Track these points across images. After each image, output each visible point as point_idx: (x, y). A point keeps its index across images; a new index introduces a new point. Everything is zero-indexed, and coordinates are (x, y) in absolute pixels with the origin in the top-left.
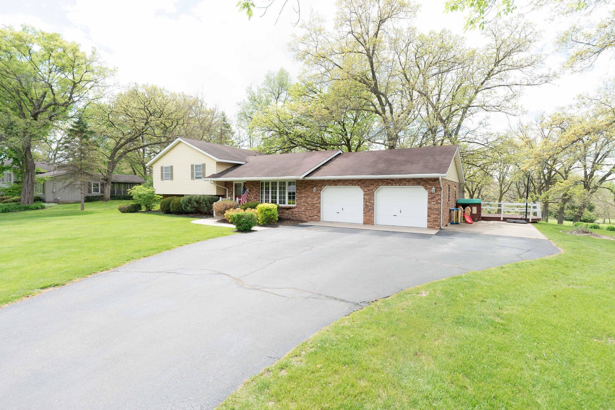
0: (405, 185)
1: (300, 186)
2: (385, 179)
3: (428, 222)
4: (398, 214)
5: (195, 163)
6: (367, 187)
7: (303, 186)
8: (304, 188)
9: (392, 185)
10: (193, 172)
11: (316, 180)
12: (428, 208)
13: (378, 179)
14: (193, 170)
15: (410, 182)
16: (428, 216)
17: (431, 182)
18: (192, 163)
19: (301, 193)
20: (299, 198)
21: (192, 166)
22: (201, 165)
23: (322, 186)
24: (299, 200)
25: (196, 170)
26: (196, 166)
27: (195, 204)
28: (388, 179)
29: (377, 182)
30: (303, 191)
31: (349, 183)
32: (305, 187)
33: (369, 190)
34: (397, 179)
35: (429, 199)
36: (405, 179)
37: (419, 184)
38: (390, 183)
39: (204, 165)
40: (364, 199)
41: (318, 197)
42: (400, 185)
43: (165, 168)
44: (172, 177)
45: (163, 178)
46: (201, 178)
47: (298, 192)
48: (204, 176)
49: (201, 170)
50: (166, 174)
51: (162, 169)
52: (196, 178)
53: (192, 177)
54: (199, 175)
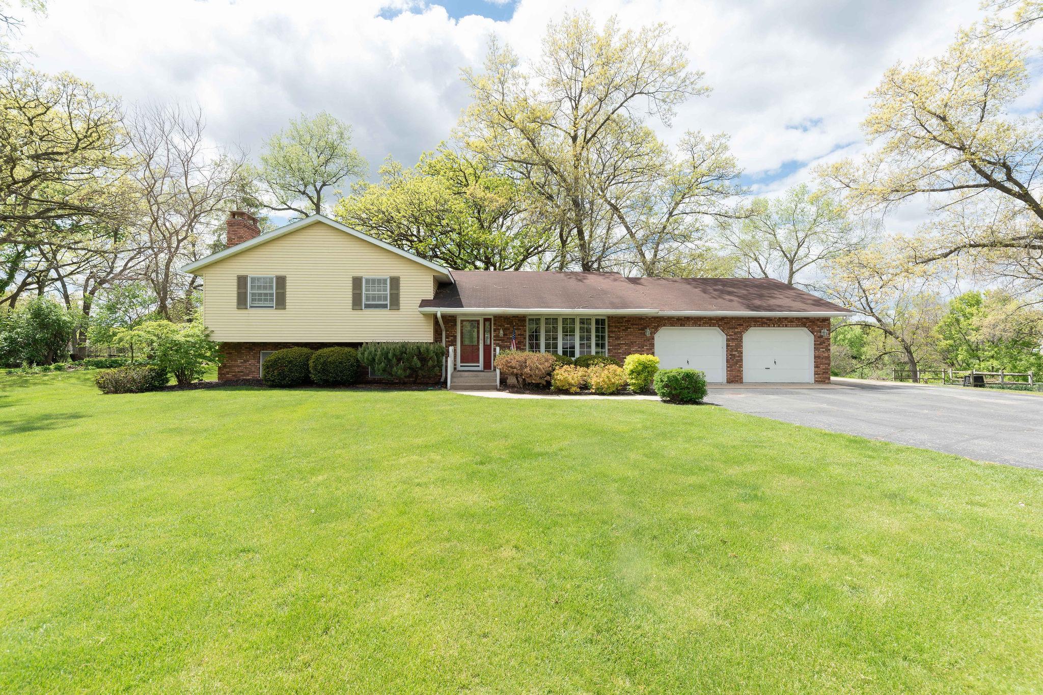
0: (786, 326)
1: (616, 327)
2: (759, 318)
3: (815, 374)
4: (771, 365)
5: (366, 273)
6: (732, 328)
7: (622, 326)
8: (623, 330)
9: (769, 326)
10: (360, 294)
11: (647, 317)
12: (815, 357)
13: (749, 318)
14: (361, 289)
15: (793, 322)
16: (816, 367)
17: (819, 323)
18: (357, 274)
19: (618, 338)
20: (615, 346)
21: (357, 282)
22: (385, 280)
23: (658, 326)
24: (615, 349)
25: (366, 290)
26: (368, 281)
27: (416, 361)
28: (764, 318)
29: (748, 322)
30: (622, 334)
31: (704, 323)
32: (627, 329)
33: (735, 334)
34: (775, 318)
35: (815, 344)
36: (786, 318)
37: (804, 325)
38: (766, 323)
39: (395, 281)
40: (728, 346)
41: (650, 344)
42: (779, 326)
43: (253, 279)
44: (281, 303)
45: (245, 304)
46: (385, 306)
47: (611, 337)
48: (395, 303)
49: (386, 290)
50: (260, 295)
51: (242, 281)
52: (367, 306)
53: (357, 303)
54: (378, 300)
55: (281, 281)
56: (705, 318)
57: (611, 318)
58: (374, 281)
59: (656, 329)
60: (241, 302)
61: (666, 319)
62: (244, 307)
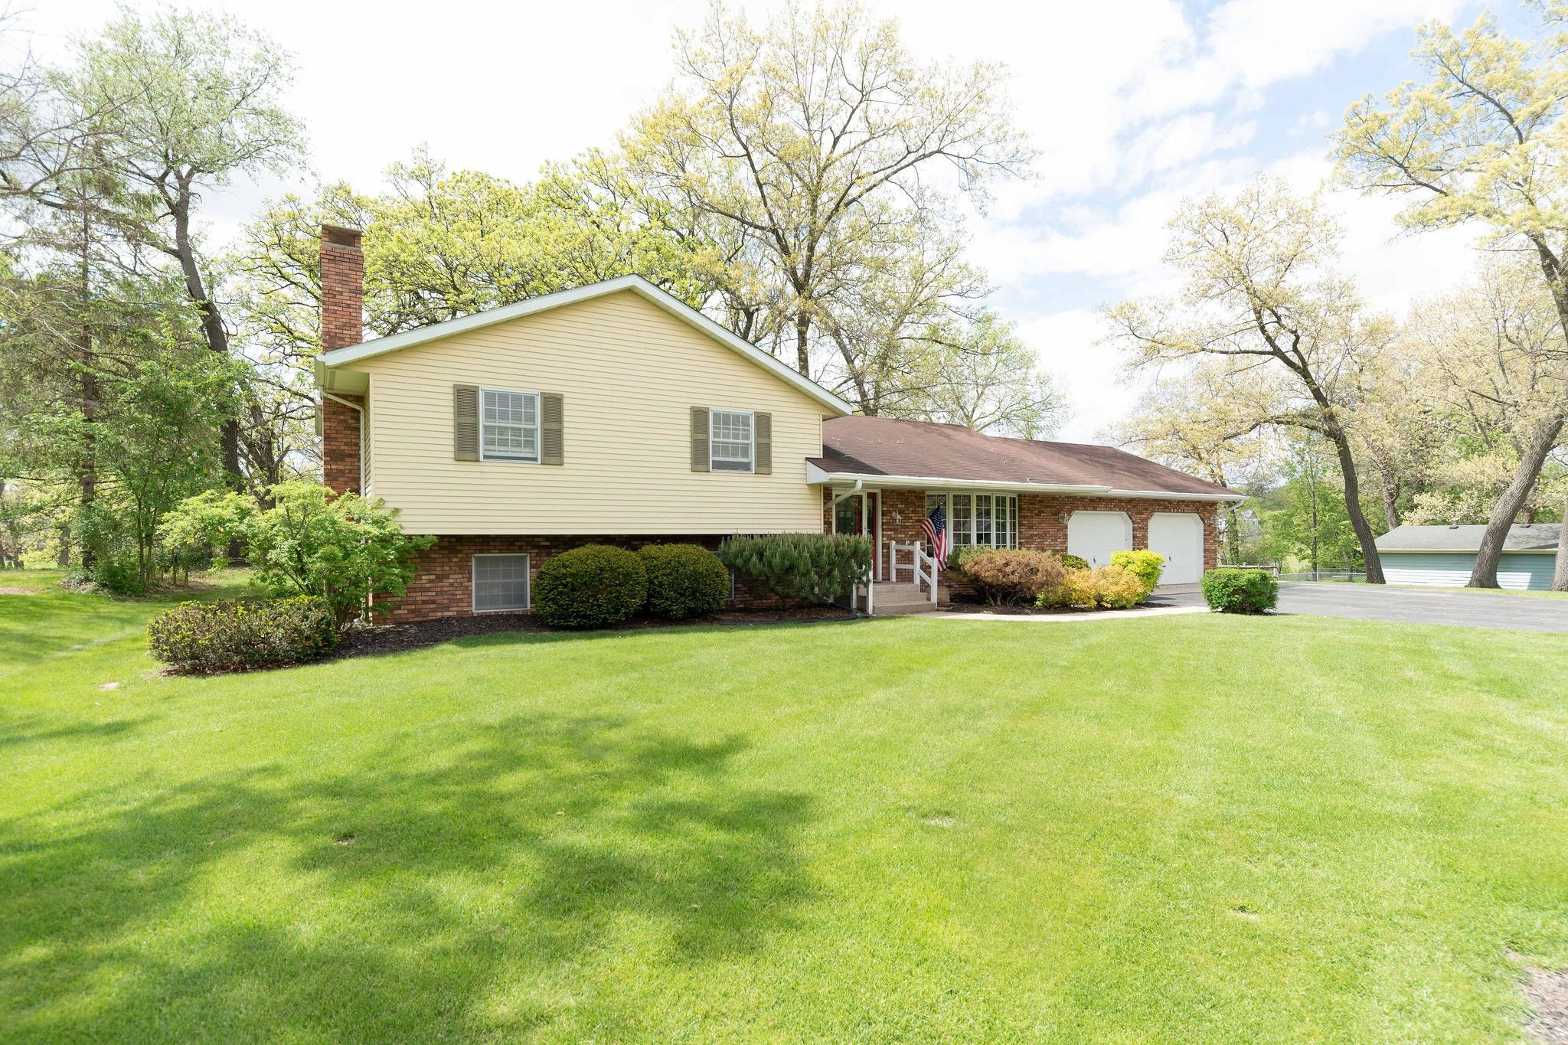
0: (1182, 511)
1: (1031, 509)
2: (1162, 500)
5: (716, 404)
6: (1139, 514)
7: (1036, 509)
8: (1038, 514)
9: (1169, 511)
10: (705, 442)
12: (1204, 551)
13: (1156, 500)
14: (705, 431)
17: (1206, 508)
18: (701, 403)
19: (1031, 528)
20: (1029, 537)
21: (699, 417)
22: (747, 418)
23: (1072, 510)
24: (1028, 543)
25: (716, 435)
26: (717, 416)
28: (1165, 500)
29: (1152, 505)
30: (1035, 520)
31: (1115, 506)
32: (1040, 512)
33: (1141, 521)
34: (1176, 501)
35: (1204, 534)
38: (1167, 508)
39: (764, 421)
40: (1134, 537)
41: (1064, 534)
42: (1177, 512)
43: (490, 396)
44: (553, 450)
45: (475, 449)
46: (745, 467)
47: (1024, 525)
48: (765, 462)
49: (747, 437)
50: (502, 430)
51: (465, 398)
52: (719, 466)
53: (700, 458)
54: (733, 455)
55: (553, 405)
56: (1115, 499)
57: (1022, 495)
58: (727, 417)
59: (1070, 513)
60: (466, 445)
61: (1078, 500)
62: (471, 456)
